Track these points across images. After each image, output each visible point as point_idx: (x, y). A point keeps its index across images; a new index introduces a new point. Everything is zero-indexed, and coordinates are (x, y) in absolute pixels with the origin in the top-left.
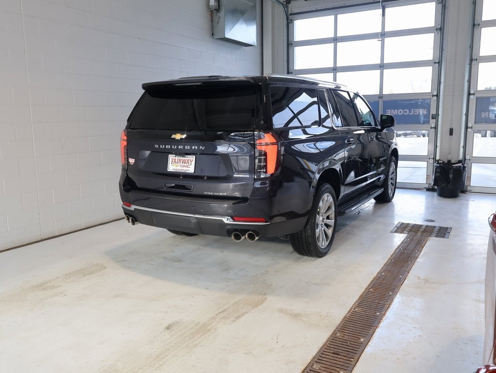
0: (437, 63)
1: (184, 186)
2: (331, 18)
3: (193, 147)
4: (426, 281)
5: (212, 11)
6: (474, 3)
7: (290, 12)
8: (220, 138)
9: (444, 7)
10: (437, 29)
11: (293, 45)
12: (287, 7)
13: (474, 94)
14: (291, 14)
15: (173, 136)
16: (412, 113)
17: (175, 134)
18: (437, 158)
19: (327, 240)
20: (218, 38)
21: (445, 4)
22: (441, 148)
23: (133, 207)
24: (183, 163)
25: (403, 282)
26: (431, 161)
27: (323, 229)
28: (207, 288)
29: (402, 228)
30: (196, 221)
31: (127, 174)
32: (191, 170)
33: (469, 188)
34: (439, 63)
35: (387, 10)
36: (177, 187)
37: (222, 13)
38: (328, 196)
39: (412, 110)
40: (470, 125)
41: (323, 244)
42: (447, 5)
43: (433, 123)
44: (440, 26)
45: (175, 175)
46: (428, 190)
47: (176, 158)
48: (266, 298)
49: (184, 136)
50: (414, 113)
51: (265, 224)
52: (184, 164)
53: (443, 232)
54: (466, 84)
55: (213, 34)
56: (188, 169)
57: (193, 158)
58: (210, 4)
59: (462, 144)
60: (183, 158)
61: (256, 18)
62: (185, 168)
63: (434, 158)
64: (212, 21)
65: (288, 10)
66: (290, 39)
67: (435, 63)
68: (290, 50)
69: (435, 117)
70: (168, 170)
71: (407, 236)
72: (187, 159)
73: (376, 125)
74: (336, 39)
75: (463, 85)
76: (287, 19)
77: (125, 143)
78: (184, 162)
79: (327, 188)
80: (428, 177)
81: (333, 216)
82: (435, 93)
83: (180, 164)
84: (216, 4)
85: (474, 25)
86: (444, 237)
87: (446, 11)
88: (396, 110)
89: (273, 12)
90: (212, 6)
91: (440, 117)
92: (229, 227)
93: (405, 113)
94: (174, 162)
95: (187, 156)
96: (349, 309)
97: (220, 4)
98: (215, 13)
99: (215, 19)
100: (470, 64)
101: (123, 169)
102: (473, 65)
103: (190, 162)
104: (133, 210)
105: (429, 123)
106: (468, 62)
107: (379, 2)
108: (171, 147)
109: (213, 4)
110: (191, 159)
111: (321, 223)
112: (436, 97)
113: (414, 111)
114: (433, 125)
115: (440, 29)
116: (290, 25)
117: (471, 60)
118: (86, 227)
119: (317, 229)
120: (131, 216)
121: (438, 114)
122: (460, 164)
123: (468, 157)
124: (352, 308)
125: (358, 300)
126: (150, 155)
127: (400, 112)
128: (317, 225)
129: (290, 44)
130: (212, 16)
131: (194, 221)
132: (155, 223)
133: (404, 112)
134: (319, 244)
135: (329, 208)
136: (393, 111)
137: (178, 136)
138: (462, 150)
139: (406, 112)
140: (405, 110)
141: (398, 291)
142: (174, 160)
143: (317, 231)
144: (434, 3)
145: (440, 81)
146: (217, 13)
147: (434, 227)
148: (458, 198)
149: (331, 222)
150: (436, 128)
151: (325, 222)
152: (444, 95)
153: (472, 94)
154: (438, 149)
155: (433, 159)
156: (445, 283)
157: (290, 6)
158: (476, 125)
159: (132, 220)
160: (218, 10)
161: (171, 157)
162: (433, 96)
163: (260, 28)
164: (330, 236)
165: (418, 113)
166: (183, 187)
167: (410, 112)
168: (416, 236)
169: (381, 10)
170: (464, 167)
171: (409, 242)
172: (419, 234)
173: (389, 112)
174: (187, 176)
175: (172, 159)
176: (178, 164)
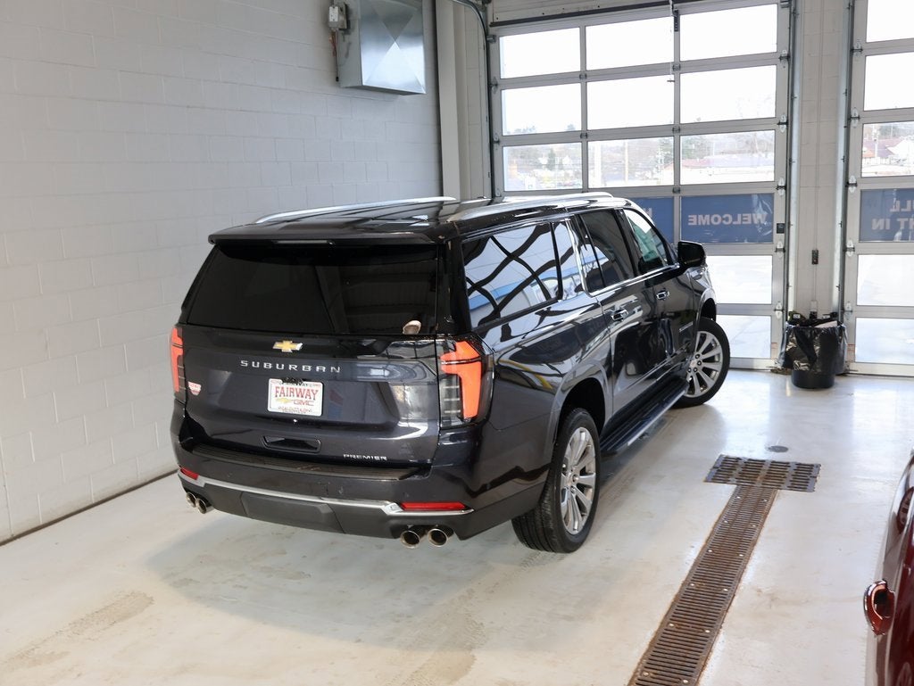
0: (783, 124)
1: (303, 441)
2: (575, 33)
3: (318, 368)
4: (773, 598)
5: (333, 34)
6: (852, 8)
7: (490, 21)
8: (369, 350)
9: (794, 15)
10: (781, 58)
11: (499, 88)
12: (485, 10)
13: (856, 185)
14: (494, 24)
15: (277, 346)
16: (739, 222)
17: (281, 341)
18: (790, 309)
19: (582, 516)
20: (349, 85)
21: (795, 9)
22: (796, 289)
23: (202, 481)
24: (298, 396)
25: (730, 604)
26: (779, 315)
27: (574, 496)
28: (359, 641)
29: (726, 469)
30: (329, 510)
31: (186, 413)
32: (314, 409)
33: (853, 367)
34: (787, 123)
35: (683, 18)
36: (287, 442)
37: (354, 36)
38: (581, 432)
39: (739, 216)
40: (850, 244)
41: (575, 525)
42: (799, 11)
43: (779, 241)
44: (786, 52)
45: (284, 420)
46: (775, 371)
47: (285, 386)
48: (473, 656)
49: (298, 347)
50: (742, 220)
51: (463, 512)
52: (300, 398)
53: (803, 477)
54: (841, 165)
55: (337, 79)
56: (307, 408)
57: (316, 388)
58: (331, 20)
59: (836, 281)
60: (298, 387)
61: (422, 33)
62: (302, 407)
63: (785, 310)
64: (335, 53)
65: (486, 16)
66: (493, 74)
67: (779, 124)
68: (494, 97)
69: (783, 229)
70: (269, 409)
71: (736, 489)
72: (306, 388)
73: (670, 262)
74: (586, 76)
75: (835, 166)
76: (486, 34)
77: (180, 352)
78: (300, 394)
79: (581, 418)
80: (774, 345)
81: (592, 467)
82: (782, 183)
83: (292, 398)
84: (342, 18)
85: (852, 50)
86: (804, 489)
87: (798, 21)
88: (707, 216)
89: (458, 23)
90: (334, 22)
91: (793, 229)
92: (393, 522)
93: (724, 222)
94: (281, 393)
95: (305, 382)
96: (631, 674)
97: (351, 18)
98: (341, 38)
99: (342, 47)
100: (848, 127)
101: (177, 401)
102: (852, 128)
103: (312, 395)
104: (202, 485)
105: (772, 241)
106: (842, 122)
107: (668, 3)
108: (274, 366)
109: (336, 20)
110: (315, 388)
111: (569, 485)
112: (784, 191)
113: (742, 217)
114: (780, 245)
115: (788, 57)
116: (492, 46)
117: (849, 118)
118: (100, 499)
119: (563, 501)
120: (197, 496)
121: (789, 223)
122: (833, 324)
123: (848, 306)
124: (636, 671)
125: (648, 651)
126: (231, 380)
127: (716, 220)
128: (564, 491)
129: (493, 85)
130: (334, 43)
131: (325, 511)
132: (247, 510)
133: (723, 219)
134: (568, 528)
135: (585, 453)
136: (701, 217)
137: (287, 346)
138: (836, 292)
139: (727, 219)
140: (725, 216)
141: (721, 627)
142: (280, 390)
143: (563, 504)
144: (774, 8)
145: (790, 160)
146: (343, 35)
147: (787, 465)
148: (833, 389)
149: (590, 479)
150: (785, 250)
151: (576, 482)
152: (799, 187)
153: (852, 185)
154: (791, 290)
155: (782, 310)
156: (807, 601)
157: (490, 7)
158: (863, 245)
159: (201, 504)
160: (347, 29)
161: (274, 384)
162: (778, 187)
163: (431, 53)
164: (588, 507)
165: (749, 222)
166: (302, 444)
167: (735, 219)
168: (753, 490)
169: (671, 19)
170: (842, 329)
171: (739, 503)
172: (758, 484)
173: (695, 220)
174: (306, 422)
175: (277, 388)
176: (289, 398)
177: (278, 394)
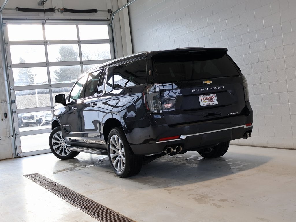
17: (205, 81)
24: (209, 99)
32: (215, 102)
36: (209, 115)
47: (204, 97)
49: (211, 82)
52: (210, 100)
56: (213, 102)
60: (208, 96)
62: (211, 103)
70: (201, 106)
72: (211, 96)
83: (207, 100)
94: (203, 100)
103: (213, 98)
110: (213, 96)
137: (208, 82)
142: (202, 99)
161: (200, 97)
175: (201, 98)
176: (206, 101)
177: (202, 100)
